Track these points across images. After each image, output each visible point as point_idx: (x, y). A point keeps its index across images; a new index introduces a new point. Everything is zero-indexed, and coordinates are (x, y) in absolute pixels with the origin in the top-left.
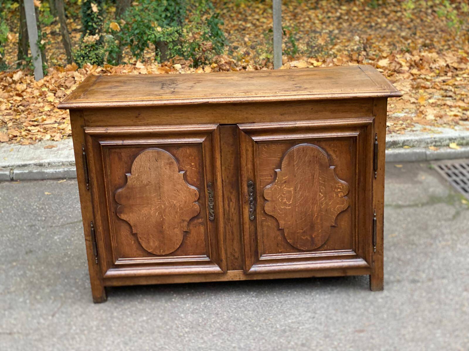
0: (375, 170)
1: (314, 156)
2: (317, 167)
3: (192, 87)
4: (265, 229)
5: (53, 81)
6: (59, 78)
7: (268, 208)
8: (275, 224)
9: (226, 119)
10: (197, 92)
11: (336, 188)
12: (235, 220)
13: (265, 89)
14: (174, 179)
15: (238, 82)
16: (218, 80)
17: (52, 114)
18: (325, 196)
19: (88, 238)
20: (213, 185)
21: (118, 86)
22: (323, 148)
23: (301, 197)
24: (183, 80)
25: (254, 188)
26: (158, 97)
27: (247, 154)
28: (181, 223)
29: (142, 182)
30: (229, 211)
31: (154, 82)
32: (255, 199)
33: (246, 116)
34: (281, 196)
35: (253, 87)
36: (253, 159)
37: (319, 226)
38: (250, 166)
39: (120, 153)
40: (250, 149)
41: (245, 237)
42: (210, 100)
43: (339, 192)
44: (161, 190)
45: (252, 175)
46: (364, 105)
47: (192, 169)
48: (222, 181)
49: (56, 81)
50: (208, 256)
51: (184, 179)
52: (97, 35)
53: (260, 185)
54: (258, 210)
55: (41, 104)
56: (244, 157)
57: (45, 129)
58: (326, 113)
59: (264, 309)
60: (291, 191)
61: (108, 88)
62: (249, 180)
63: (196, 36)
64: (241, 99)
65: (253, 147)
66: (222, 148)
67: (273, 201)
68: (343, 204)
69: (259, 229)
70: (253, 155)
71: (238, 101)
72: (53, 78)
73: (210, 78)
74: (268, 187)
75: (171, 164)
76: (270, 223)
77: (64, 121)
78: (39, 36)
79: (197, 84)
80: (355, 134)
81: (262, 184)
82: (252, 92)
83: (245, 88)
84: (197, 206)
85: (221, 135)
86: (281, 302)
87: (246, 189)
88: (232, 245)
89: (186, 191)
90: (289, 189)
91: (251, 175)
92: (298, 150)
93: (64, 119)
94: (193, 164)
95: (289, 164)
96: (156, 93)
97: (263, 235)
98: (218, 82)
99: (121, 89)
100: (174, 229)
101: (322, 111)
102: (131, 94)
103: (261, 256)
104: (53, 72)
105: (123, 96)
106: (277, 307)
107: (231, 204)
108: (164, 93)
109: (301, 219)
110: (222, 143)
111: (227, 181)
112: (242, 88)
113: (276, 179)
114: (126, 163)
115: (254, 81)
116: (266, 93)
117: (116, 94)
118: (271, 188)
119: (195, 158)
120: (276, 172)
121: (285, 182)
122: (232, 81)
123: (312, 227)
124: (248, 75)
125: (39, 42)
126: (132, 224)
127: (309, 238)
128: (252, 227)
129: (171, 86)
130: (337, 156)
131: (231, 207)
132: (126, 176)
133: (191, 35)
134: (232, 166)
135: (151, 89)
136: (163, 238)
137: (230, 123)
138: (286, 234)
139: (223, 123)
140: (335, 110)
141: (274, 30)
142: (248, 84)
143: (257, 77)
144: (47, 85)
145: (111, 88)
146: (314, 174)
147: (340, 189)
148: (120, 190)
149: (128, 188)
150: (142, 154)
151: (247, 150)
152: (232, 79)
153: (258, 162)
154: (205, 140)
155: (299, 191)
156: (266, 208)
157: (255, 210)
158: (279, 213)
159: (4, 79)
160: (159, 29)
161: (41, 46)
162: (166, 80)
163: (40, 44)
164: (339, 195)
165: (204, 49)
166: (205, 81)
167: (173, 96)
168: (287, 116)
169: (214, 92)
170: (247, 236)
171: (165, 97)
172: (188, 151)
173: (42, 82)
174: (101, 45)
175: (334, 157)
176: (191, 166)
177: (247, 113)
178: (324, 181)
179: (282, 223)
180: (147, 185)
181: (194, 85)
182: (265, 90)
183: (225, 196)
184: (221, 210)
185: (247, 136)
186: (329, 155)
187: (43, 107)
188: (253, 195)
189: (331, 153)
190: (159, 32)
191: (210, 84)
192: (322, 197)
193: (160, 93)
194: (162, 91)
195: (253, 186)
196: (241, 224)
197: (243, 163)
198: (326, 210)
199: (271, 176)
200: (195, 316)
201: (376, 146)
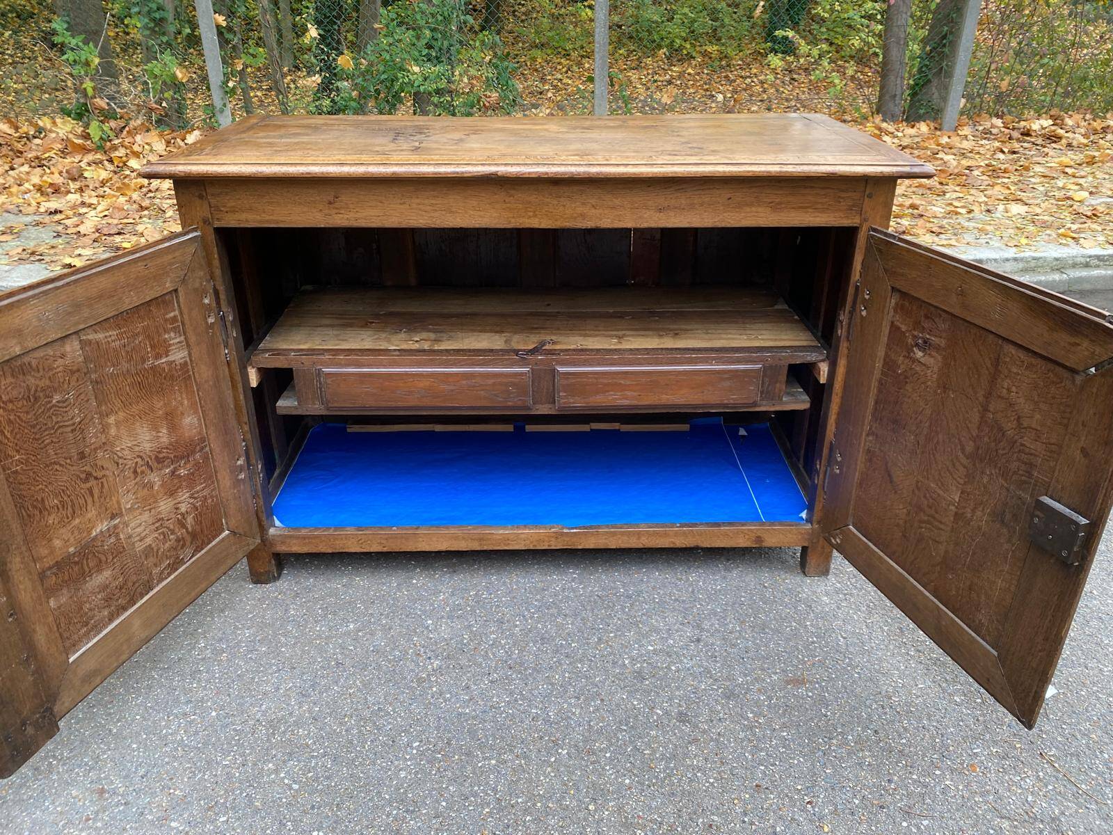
3: (461, 140)
9: (535, 216)
10: (472, 150)
13: (623, 149)
15: (560, 136)
16: (518, 129)
21: (299, 134)
24: (442, 128)
26: (378, 158)
31: (379, 130)
33: (580, 210)
35: (595, 146)
42: (502, 170)
46: (843, 195)
52: (317, 76)
58: (760, 209)
59: (595, 611)
61: (274, 137)
63: (475, 82)
64: (573, 169)
71: (565, 173)
73: (500, 126)
78: (224, 74)
79: (474, 136)
82: (596, 154)
83: (578, 146)
86: (629, 597)
96: (377, 149)
98: (514, 133)
99: (305, 139)
101: (751, 205)
102: (320, 149)
105: (300, 153)
106: (623, 608)
108: (395, 151)
112: (572, 147)
115: (594, 135)
116: (627, 157)
117: (289, 148)
122: (547, 134)
124: (578, 124)
125: (225, 83)
129: (415, 138)
133: (466, 80)
135: (369, 141)
139: (528, 224)
140: (780, 203)
141: (597, 79)
142: (582, 140)
143: (599, 127)
145: (281, 137)
152: (546, 130)
160: (416, 69)
161: (227, 89)
162: (406, 127)
163: (227, 86)
165: (487, 104)
166: (489, 131)
167: (414, 158)
168: (672, 214)
169: (509, 151)
171: (395, 158)
174: (325, 94)
177: (583, 204)
181: (463, 137)
182: (624, 152)
190: (416, 73)
191: (498, 136)
193: (387, 149)
194: (392, 146)
200: (458, 625)
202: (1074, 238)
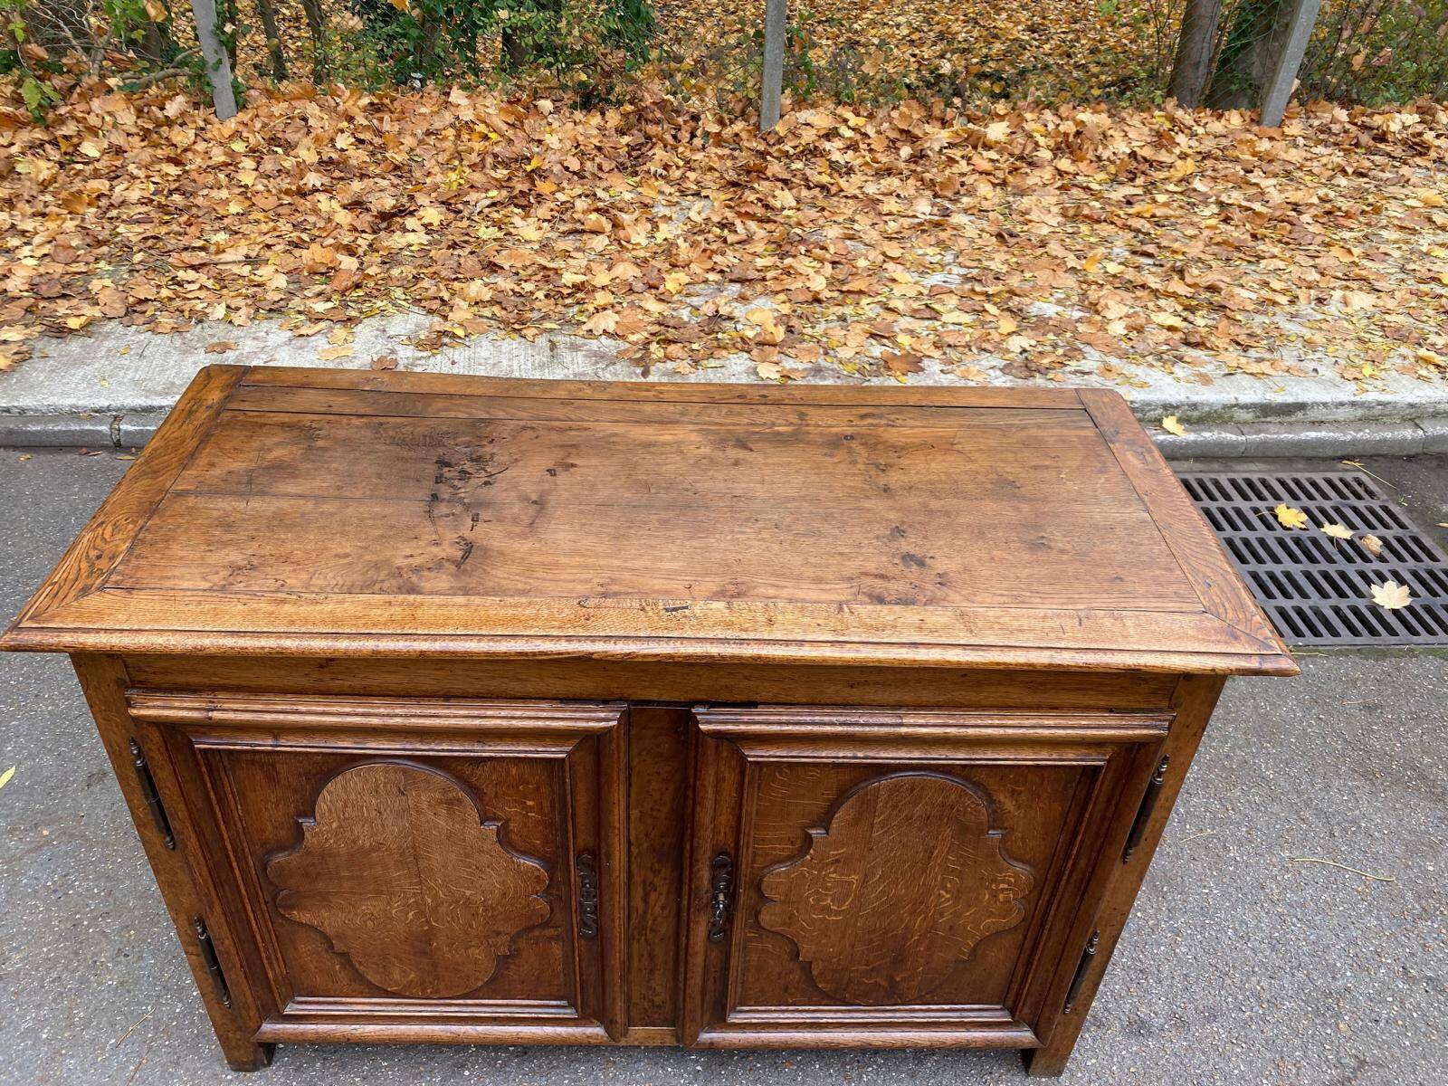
0: (1131, 843)
1: (943, 805)
2: (948, 832)
3: (541, 504)
4: (754, 957)
5: (258, 125)
6: (272, 115)
7: (770, 916)
8: (788, 949)
11: (994, 880)
12: (663, 930)
14: (464, 840)
15: (699, 483)
17: (245, 228)
18: (957, 898)
19: (191, 949)
20: (595, 858)
22: (977, 784)
23: (878, 898)
25: (733, 870)
27: (717, 791)
28: (488, 937)
29: (354, 842)
30: (645, 912)
31: (413, 440)
32: (732, 897)
34: (817, 892)
36: (739, 804)
37: (922, 961)
38: (725, 818)
39: (273, 765)
41: (691, 982)
42: (599, 651)
43: (1003, 890)
44: (422, 864)
45: (730, 840)
47: (526, 816)
48: (629, 843)
49: (264, 125)
50: (572, 1005)
51: (500, 841)
53: (754, 861)
54: (741, 917)
55: (224, 194)
56: (709, 803)
57: (220, 279)
58: (1010, 689)
60: (850, 883)
62: (717, 854)
65: (742, 773)
66: (635, 762)
67: (787, 902)
68: (1007, 913)
69: (733, 962)
70: (740, 791)
72: (257, 116)
75: (451, 803)
76: (771, 946)
77: (269, 254)
78: (218, 14)
79: (561, 479)
80: (1098, 757)
81: (760, 860)
84: (542, 905)
85: (633, 731)
88: (648, 981)
89: (505, 868)
90: (846, 879)
91: (726, 841)
92: (895, 788)
93: (269, 247)
94: (530, 803)
95: (857, 821)
96: (402, 553)
97: (746, 969)
100: (466, 949)
101: (997, 684)
103: (732, 1011)
104: (259, 103)
107: (653, 896)
108: (429, 569)
109: (871, 941)
110: (634, 751)
111: (645, 845)
113: (807, 853)
114: (295, 791)
118: (787, 874)
119: (537, 789)
120: (809, 839)
121: (837, 861)
123: (899, 960)
125: (220, 28)
126: (329, 931)
127: (883, 982)
128: (714, 954)
129: (467, 493)
130: (1019, 807)
131: (651, 903)
132: (299, 826)
134: (665, 809)
135: (391, 512)
136: (435, 965)
137: (665, 698)
138: (815, 973)
139: (642, 698)
142: (735, 507)
144: (245, 134)
146: (935, 847)
147: (1009, 883)
148: (280, 858)
149: (308, 853)
150: (348, 774)
151: (719, 780)
153: (751, 807)
154: (576, 748)
155: (878, 883)
156: (765, 918)
157: (729, 921)
158: (803, 929)
159: (146, 110)
160: (503, 13)
161: (224, 38)
164: (1001, 897)
165: (607, 69)
167: (457, 610)
170: (696, 981)
171: (427, 606)
172: (514, 771)
173: (232, 125)
175: (1009, 806)
176: (525, 807)
178: (961, 865)
179: (807, 950)
180: (372, 850)
181: (548, 483)
183: (637, 879)
184: (619, 917)
185: (726, 748)
186: (993, 803)
187: (226, 202)
188: (727, 887)
189: (1002, 796)
190: (502, 21)
192: (948, 900)
193: (417, 557)
194: (426, 540)
195: (728, 864)
197: (705, 817)
198: (951, 928)
199: (792, 843)
201: (1153, 790)
202: (1438, 366)
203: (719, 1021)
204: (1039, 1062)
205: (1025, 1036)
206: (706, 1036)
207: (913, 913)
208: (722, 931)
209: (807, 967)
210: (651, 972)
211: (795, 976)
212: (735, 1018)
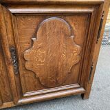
0: (98, 38)
1: (61, 28)
2: (63, 36)
4: (26, 78)
7: (28, 66)
8: (33, 75)
11: (73, 50)
18: (66, 56)
22: (67, 22)
23: (51, 57)
25: (16, 52)
27: (6, 25)
32: (17, 61)
34: (37, 57)
36: (13, 30)
38: (10, 36)
40: (9, 21)
43: (75, 52)
56: (4, 28)
60: (44, 54)
62: (11, 47)
65: (11, 19)
67: (31, 61)
69: (22, 79)
70: (12, 26)
74: (27, 51)
76: (30, 74)
80: (91, 10)
81: (22, 49)
87: (9, 54)
90: (43, 52)
91: (12, 43)
92: (50, 23)
95: (42, 34)
97: (25, 82)
103: (25, 93)
113: (33, 45)
120: (32, 41)
121: (40, 47)
123: (57, 75)
127: (55, 81)
130: (76, 28)
138: (40, 80)
146: (60, 41)
147: (76, 50)
153: (16, 31)
155: (50, 53)
156: (27, 66)
157: (18, 68)
164: (75, 54)
170: (14, 85)
175: (74, 29)
178: (66, 46)
179: (38, 74)
185: (4, 8)
186: (71, 27)
189: (73, 25)
195: (14, 51)
196: (8, 77)
198: (66, 64)
199: (29, 43)
201: (102, 21)
203: (22, 97)
204: (85, 96)
205: (82, 89)
206: (20, 101)
207: (58, 61)
208: (17, 70)
209: (38, 79)
210: (5, 87)
211: (36, 82)
212: (25, 95)
